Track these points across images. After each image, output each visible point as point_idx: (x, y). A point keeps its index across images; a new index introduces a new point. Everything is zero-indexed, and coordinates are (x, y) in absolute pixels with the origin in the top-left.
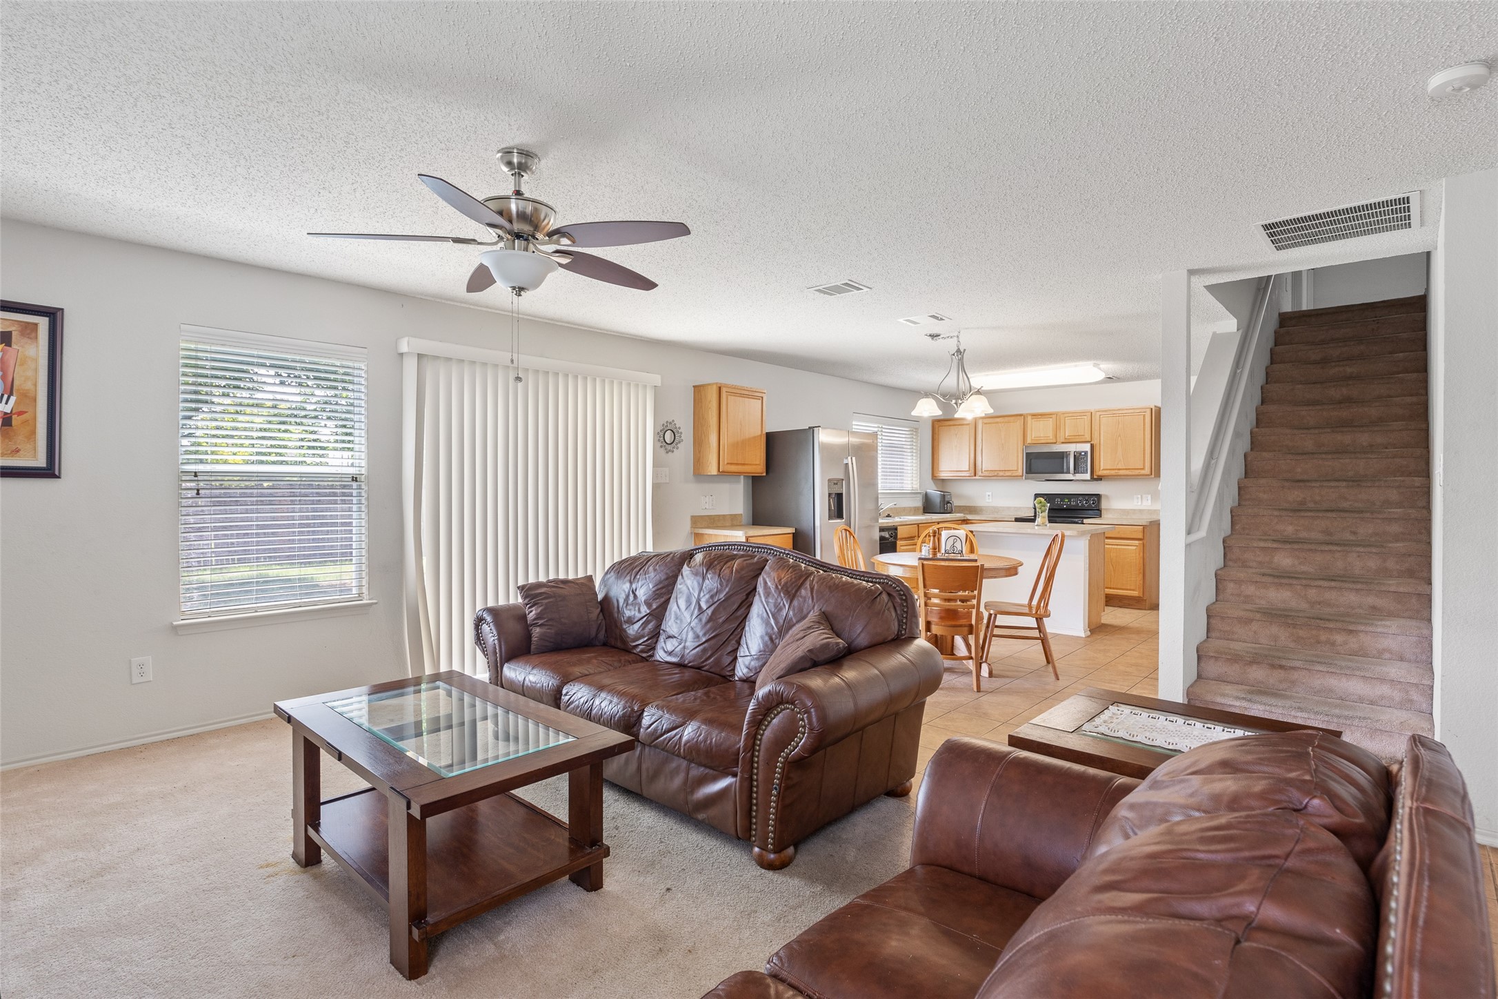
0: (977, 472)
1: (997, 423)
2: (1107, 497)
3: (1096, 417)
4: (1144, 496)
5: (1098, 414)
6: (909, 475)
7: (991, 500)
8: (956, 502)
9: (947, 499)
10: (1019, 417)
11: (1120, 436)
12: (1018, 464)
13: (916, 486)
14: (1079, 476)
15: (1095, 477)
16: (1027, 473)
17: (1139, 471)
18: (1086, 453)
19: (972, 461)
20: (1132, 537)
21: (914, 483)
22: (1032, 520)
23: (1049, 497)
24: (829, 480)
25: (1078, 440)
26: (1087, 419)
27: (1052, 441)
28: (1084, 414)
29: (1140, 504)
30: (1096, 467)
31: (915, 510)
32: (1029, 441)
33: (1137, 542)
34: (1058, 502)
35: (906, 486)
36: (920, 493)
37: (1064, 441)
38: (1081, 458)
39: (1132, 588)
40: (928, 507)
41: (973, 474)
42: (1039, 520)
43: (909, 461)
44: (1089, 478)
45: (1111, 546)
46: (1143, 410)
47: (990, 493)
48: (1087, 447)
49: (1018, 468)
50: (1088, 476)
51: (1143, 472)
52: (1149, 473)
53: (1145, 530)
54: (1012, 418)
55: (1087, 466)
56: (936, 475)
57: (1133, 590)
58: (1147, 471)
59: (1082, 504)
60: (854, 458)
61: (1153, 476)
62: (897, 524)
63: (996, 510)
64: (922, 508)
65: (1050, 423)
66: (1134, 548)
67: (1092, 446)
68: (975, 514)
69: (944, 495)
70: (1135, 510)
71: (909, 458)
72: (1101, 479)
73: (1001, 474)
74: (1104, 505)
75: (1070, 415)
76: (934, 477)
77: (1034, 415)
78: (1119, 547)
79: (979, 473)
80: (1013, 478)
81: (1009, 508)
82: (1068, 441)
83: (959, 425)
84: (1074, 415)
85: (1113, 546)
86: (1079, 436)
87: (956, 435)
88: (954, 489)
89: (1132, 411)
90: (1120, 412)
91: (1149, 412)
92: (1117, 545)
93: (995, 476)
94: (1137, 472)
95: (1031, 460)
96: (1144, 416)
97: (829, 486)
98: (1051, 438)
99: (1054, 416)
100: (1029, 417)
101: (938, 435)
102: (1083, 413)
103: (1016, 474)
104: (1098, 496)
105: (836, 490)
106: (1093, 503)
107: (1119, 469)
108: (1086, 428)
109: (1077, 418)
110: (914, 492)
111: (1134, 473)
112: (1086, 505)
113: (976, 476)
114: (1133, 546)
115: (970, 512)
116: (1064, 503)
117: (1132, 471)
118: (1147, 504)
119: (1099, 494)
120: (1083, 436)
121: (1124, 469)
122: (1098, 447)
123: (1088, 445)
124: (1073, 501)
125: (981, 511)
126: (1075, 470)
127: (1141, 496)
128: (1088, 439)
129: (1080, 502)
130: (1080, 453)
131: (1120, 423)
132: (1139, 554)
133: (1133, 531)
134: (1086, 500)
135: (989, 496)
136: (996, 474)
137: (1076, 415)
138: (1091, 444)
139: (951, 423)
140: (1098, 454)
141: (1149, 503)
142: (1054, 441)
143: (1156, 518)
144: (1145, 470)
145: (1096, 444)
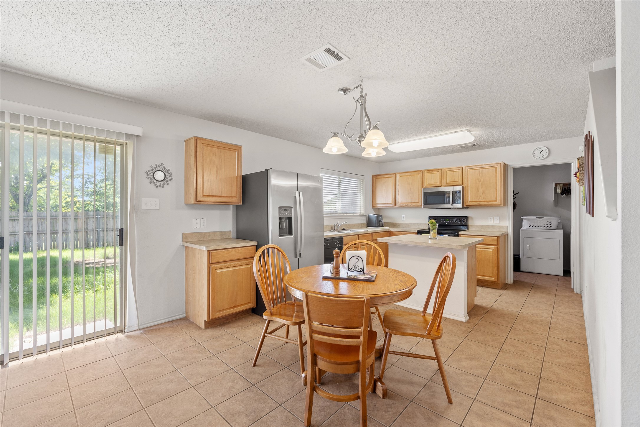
0: (396, 204)
1: (407, 176)
2: (471, 218)
3: (465, 171)
4: (495, 217)
5: (467, 168)
6: (359, 206)
7: (404, 220)
8: (385, 221)
9: (379, 219)
10: (419, 172)
11: (480, 181)
12: (419, 199)
13: (363, 212)
14: (455, 206)
15: (465, 206)
16: (424, 204)
17: (493, 202)
18: (459, 192)
19: (394, 198)
20: (490, 243)
21: (362, 210)
22: (428, 232)
23: (437, 218)
24: (280, 208)
25: (454, 184)
26: (460, 171)
27: (438, 185)
28: (459, 169)
29: (492, 222)
30: (466, 200)
31: (362, 225)
32: (425, 185)
33: (494, 247)
34: (442, 221)
35: (357, 212)
36: (365, 216)
37: (446, 185)
38: (456, 195)
39: (491, 275)
40: (369, 224)
41: (394, 205)
42: (431, 233)
43: (359, 198)
44: (461, 207)
46: (495, 165)
47: (404, 216)
49: (419, 201)
50: (460, 206)
51: (495, 203)
52: (499, 203)
53: (499, 239)
54: (416, 173)
55: (460, 199)
56: (375, 206)
57: (491, 277)
58: (498, 202)
59: (457, 222)
60: (301, 193)
61: (502, 205)
62: (343, 235)
63: (407, 225)
64: (366, 224)
65: (437, 175)
66: (492, 250)
67: (463, 188)
68: (396, 227)
69: (378, 217)
70: (489, 226)
71: (359, 196)
72: (468, 208)
73: (410, 205)
74: (470, 222)
75: (450, 169)
76: (374, 207)
77: (428, 171)
78: (481, 249)
79: (397, 204)
80: (417, 207)
81: (414, 224)
82: (448, 185)
83: (386, 178)
84: (452, 170)
86: (455, 182)
87: (385, 183)
88: (384, 213)
89: (488, 166)
90: (481, 166)
91: (499, 165)
93: (406, 206)
94: (492, 203)
95: (426, 196)
96: (496, 168)
97: (279, 212)
98: (438, 183)
99: (440, 171)
100: (426, 172)
101: (375, 183)
102: (457, 169)
103: (418, 205)
104: (466, 217)
105: (286, 214)
106: (463, 222)
107: (480, 201)
108: (459, 177)
109: (453, 172)
110: (361, 215)
111: (489, 204)
112: (459, 223)
113: (395, 206)
114: (491, 249)
115: (393, 226)
116: (446, 221)
117: (489, 202)
118: (496, 222)
119: (467, 216)
120: (458, 181)
121: (483, 201)
122: (467, 188)
123: (461, 187)
124: (451, 221)
125: (399, 225)
126: (454, 202)
127: (493, 217)
128: (461, 183)
129: (455, 221)
130: (456, 192)
131: (481, 173)
132: (495, 255)
133: (491, 240)
134: (460, 220)
135: (403, 217)
136: (407, 205)
137: (453, 169)
138: (463, 186)
139: (382, 176)
140: (467, 193)
141: (498, 222)
142: (440, 185)
143: (504, 231)
144: (497, 202)
145: (465, 187)
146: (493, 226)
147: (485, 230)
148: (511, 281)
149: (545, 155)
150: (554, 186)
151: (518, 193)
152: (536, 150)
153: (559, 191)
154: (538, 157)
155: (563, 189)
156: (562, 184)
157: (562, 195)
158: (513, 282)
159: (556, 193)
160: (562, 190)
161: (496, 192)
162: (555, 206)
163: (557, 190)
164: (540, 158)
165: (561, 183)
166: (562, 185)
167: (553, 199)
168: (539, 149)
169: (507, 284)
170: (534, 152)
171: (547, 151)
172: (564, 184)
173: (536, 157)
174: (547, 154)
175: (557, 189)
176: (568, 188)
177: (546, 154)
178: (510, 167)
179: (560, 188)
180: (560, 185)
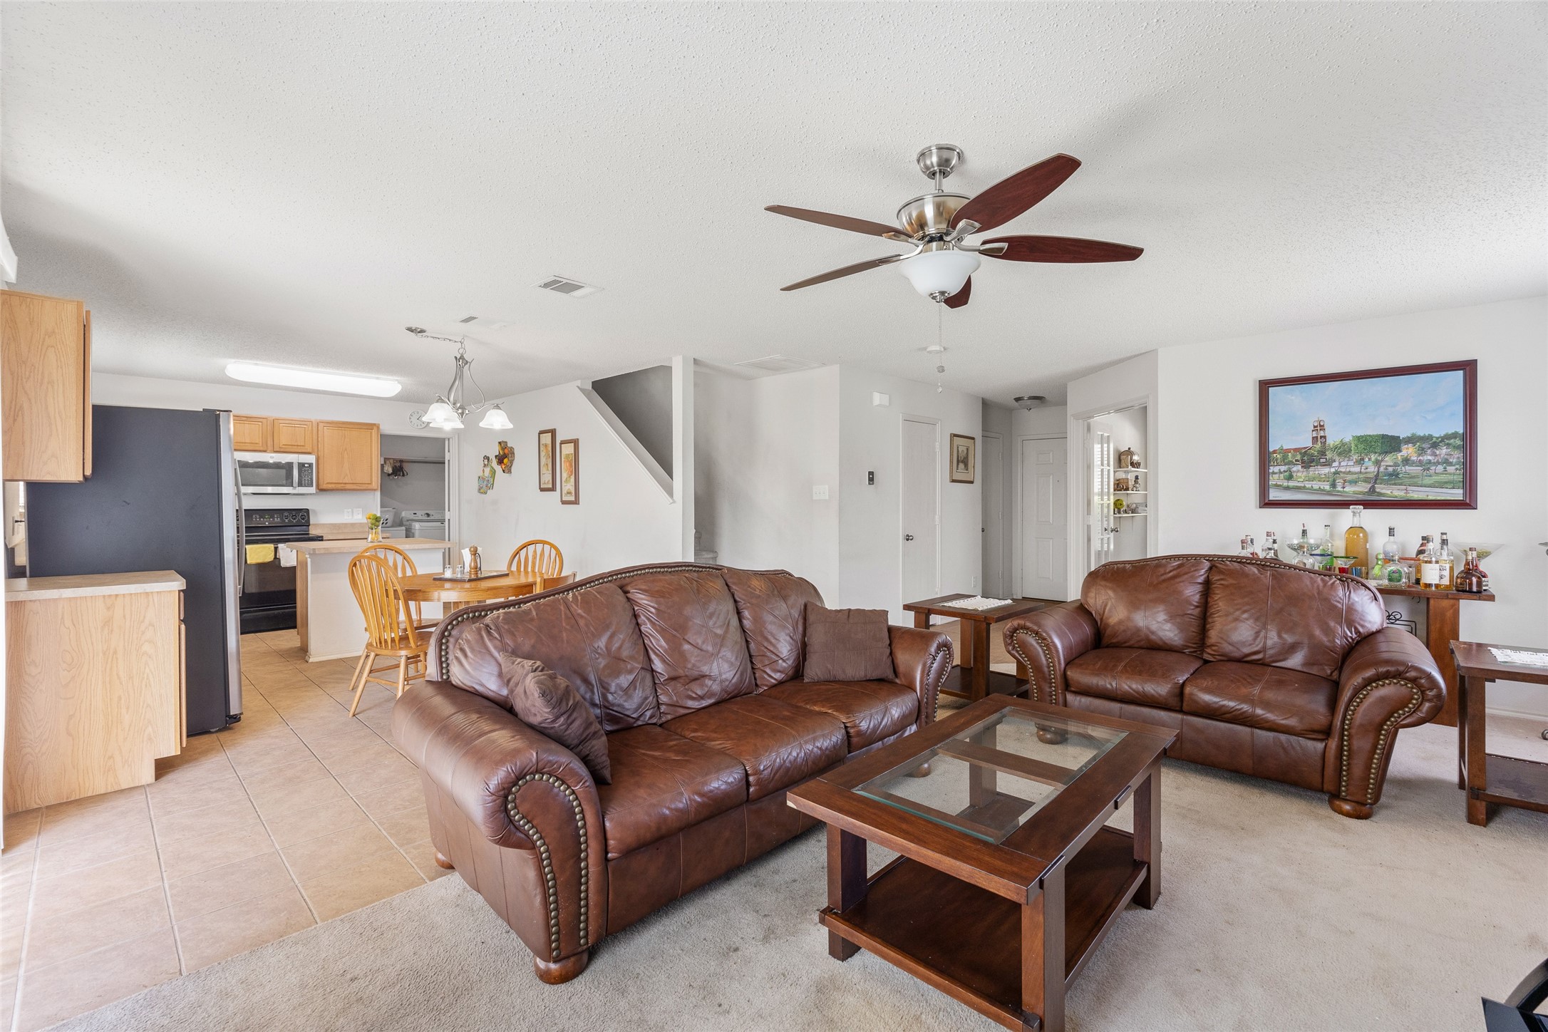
2: (314, 511)
3: (318, 428)
5: (321, 424)
11: (346, 449)
14: (299, 490)
17: (367, 485)
18: (311, 465)
25: (300, 451)
26: (310, 428)
27: (261, 448)
28: (306, 423)
29: (349, 518)
30: (321, 482)
34: (257, 518)
37: (278, 450)
38: (305, 471)
44: (312, 492)
46: (371, 427)
50: (310, 490)
51: (370, 487)
55: (312, 478)
58: (374, 486)
59: (290, 520)
65: (258, 427)
67: (317, 459)
70: (346, 524)
74: (313, 520)
75: (287, 422)
82: (282, 450)
84: (291, 424)
86: (297, 446)
90: (346, 424)
91: (375, 429)
94: (364, 487)
96: (371, 432)
98: (261, 445)
99: (265, 421)
104: (307, 511)
106: (303, 519)
107: (345, 484)
108: (309, 438)
109: (293, 427)
111: (361, 488)
112: (294, 521)
116: (266, 520)
117: (359, 485)
118: (356, 517)
120: (307, 446)
121: (351, 483)
122: (325, 460)
123: (313, 457)
124: (277, 518)
126: (300, 483)
127: (353, 509)
128: (313, 450)
130: (304, 464)
131: (347, 437)
137: (293, 422)
138: (316, 456)
140: (325, 466)
141: (359, 517)
142: (264, 449)
144: (372, 484)
145: (322, 457)
146: (353, 525)
147: (340, 531)
161: (371, 469)
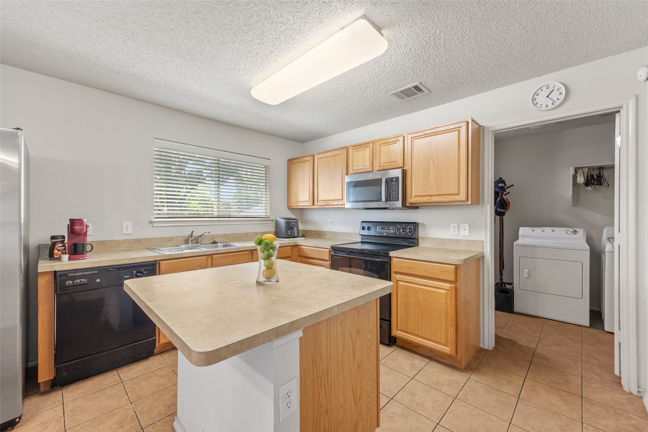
0: (314, 202)
1: (327, 157)
2: (424, 225)
3: (408, 141)
4: (461, 225)
5: (411, 136)
6: (264, 205)
7: (331, 227)
8: (309, 227)
9: (291, 226)
10: (342, 150)
11: (432, 157)
12: (342, 193)
13: (269, 214)
14: (390, 204)
15: (408, 205)
16: (347, 202)
17: (453, 197)
18: (397, 179)
19: (311, 193)
20: (442, 278)
21: (267, 212)
25: (391, 167)
26: (400, 142)
27: (368, 169)
29: (457, 233)
30: (408, 195)
32: (351, 171)
33: (448, 285)
34: (379, 229)
36: (273, 220)
38: (393, 185)
39: (443, 341)
41: (311, 204)
44: (400, 206)
45: (418, 286)
46: (457, 125)
47: (331, 220)
48: (397, 173)
50: (399, 204)
51: (457, 198)
52: (464, 199)
53: (458, 270)
54: (339, 151)
55: (398, 192)
56: (291, 205)
57: (444, 345)
58: (462, 197)
59: (400, 233)
61: (469, 202)
62: (158, 259)
63: (334, 234)
65: (367, 152)
66: (445, 292)
67: (404, 173)
68: (321, 238)
70: (450, 240)
71: (264, 190)
73: (331, 203)
74: (421, 233)
75: (384, 141)
76: (290, 208)
77: (354, 147)
78: (426, 288)
79: (316, 203)
81: (344, 234)
83: (303, 162)
84: (388, 142)
85: (420, 287)
86: (392, 162)
87: (301, 170)
89: (447, 128)
90: (433, 131)
91: (464, 125)
92: (425, 286)
93: (326, 205)
94: (450, 198)
96: (459, 131)
98: (368, 166)
99: (371, 145)
101: (292, 171)
102: (396, 139)
104: (415, 225)
106: (410, 232)
107: (431, 196)
108: (399, 154)
109: (390, 145)
110: (265, 219)
111: (447, 200)
112: (403, 234)
113: (313, 205)
114: (444, 289)
115: (318, 235)
116: (384, 231)
117: (446, 196)
118: (464, 234)
119: (415, 223)
120: (396, 161)
121: (436, 195)
122: (410, 173)
123: (400, 170)
124: (392, 230)
125: (325, 235)
126: (388, 199)
127: (458, 224)
128: (401, 165)
129: (398, 231)
130: (391, 179)
131: (433, 143)
132: (451, 301)
133: (444, 271)
134: (404, 228)
135: (330, 222)
136: (327, 203)
137: (390, 140)
138: (403, 170)
139: (298, 160)
140: (410, 180)
141: (467, 233)
142: (372, 170)
143: (476, 250)
144: (460, 195)
145: (408, 170)
146: (458, 241)
147: (445, 247)
148: (490, 345)
149: (558, 99)
150: (572, 172)
151: (513, 185)
152: (539, 92)
153: (581, 180)
154: (544, 107)
155: (588, 177)
156: (588, 168)
157: (587, 186)
158: (494, 345)
159: (575, 184)
160: (586, 178)
161: (459, 176)
162: (573, 205)
163: (578, 179)
164: (547, 106)
165: (585, 166)
166: (586, 170)
167: (571, 194)
168: (544, 88)
169: (481, 348)
170: (535, 97)
171: (563, 90)
172: (590, 168)
173: (539, 106)
174: (562, 97)
175: (577, 177)
176: (597, 174)
177: (560, 97)
178: (488, 130)
179: (582, 176)
180: (584, 170)
